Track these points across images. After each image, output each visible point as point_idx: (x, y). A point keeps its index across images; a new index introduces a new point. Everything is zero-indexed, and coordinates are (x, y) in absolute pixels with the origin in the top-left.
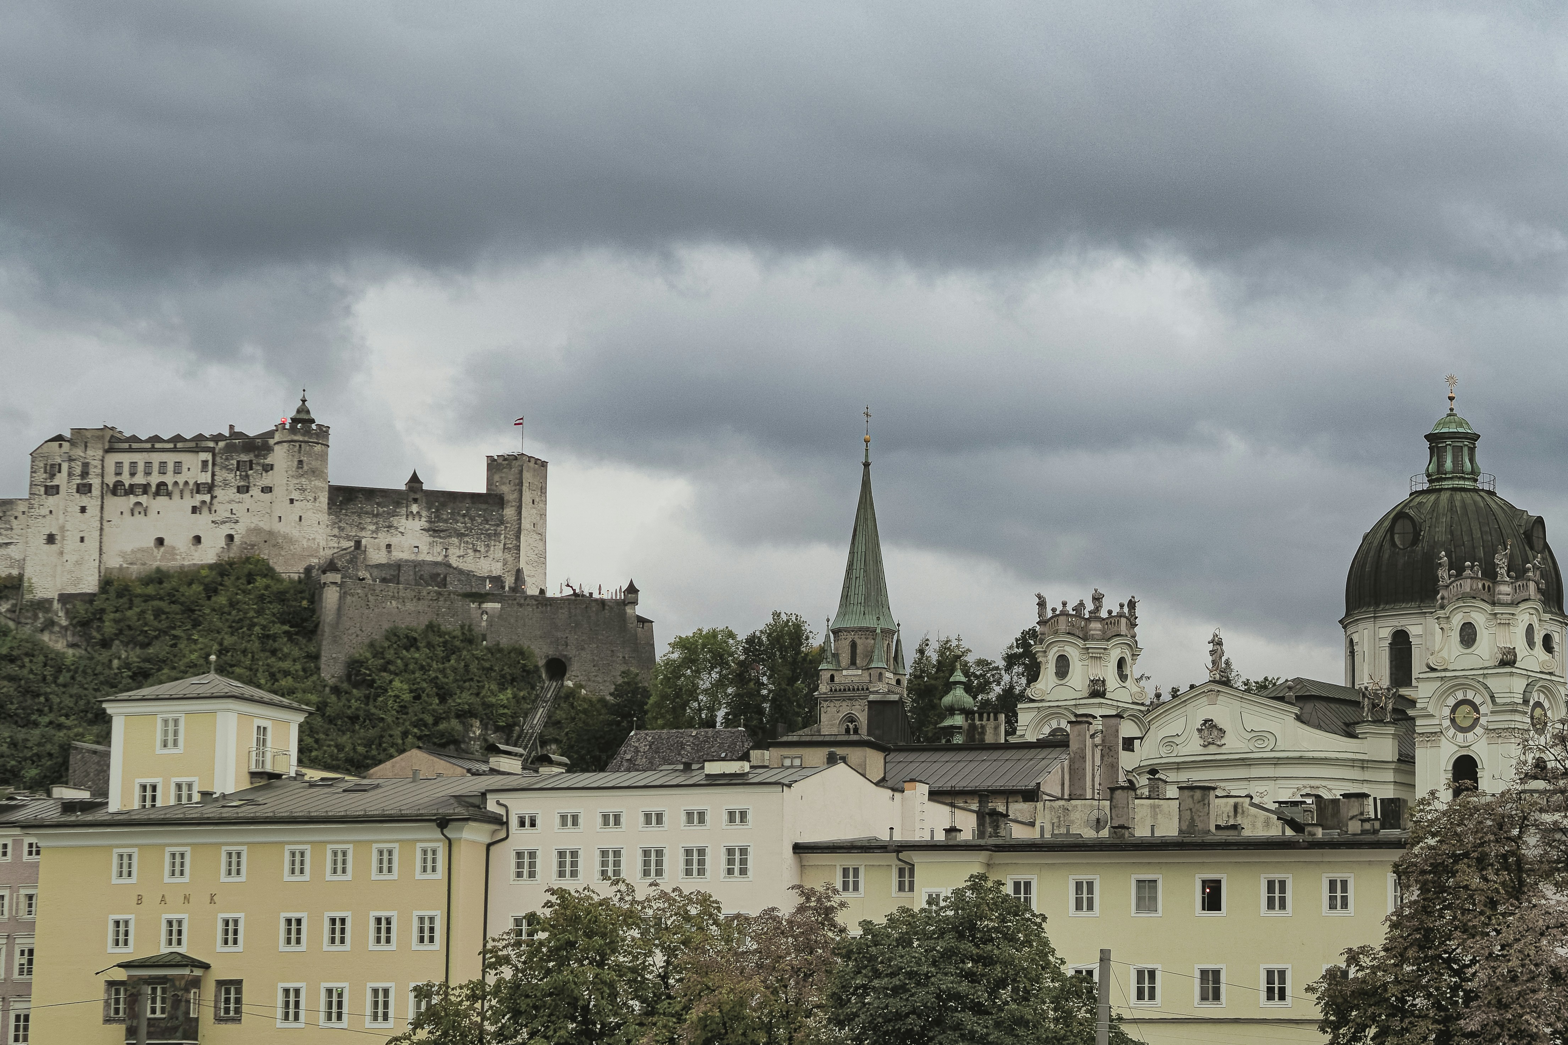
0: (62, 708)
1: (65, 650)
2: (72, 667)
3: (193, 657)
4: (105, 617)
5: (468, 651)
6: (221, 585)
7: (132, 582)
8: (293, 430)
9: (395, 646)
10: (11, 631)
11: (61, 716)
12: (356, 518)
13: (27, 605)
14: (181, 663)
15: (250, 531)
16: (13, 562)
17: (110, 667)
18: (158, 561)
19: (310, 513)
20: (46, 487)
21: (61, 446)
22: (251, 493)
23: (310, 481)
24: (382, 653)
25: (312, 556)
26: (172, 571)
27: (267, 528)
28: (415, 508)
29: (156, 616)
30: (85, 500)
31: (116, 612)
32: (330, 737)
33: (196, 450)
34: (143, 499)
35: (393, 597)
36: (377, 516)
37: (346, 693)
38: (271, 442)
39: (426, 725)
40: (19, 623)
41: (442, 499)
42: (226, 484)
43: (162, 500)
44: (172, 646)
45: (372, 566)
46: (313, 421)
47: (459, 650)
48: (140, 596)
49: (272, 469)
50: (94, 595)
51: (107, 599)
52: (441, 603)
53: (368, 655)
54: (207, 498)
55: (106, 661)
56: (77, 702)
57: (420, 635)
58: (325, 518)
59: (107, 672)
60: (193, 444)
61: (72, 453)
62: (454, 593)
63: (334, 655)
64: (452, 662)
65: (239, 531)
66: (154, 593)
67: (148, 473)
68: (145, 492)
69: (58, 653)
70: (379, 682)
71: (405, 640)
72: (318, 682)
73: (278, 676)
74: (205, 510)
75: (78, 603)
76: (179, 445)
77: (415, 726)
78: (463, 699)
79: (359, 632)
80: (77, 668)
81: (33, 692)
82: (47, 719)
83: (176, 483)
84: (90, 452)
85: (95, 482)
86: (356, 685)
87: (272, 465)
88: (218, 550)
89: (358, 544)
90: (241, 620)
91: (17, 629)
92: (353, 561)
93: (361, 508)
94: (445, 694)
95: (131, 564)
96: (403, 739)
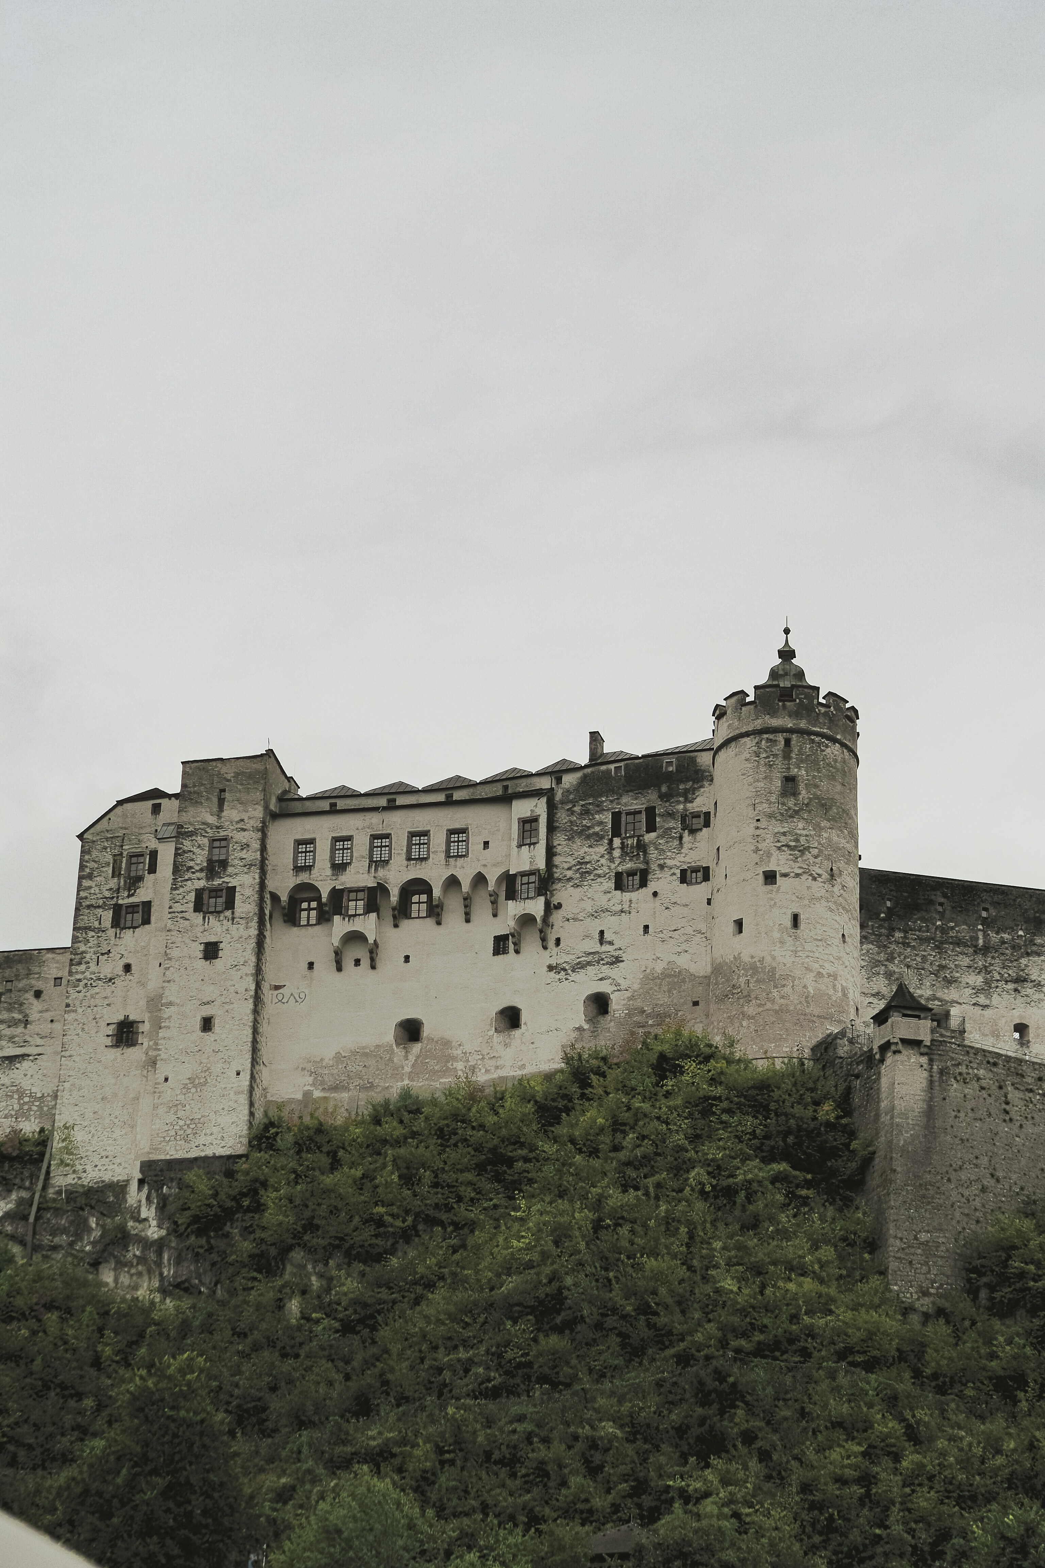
1: (154, 1300)
4: (266, 1197)
12: (932, 955)
13: (58, 1200)
16: (26, 1102)
18: (404, 1076)
20: (117, 908)
21: (156, 811)
22: (653, 886)
26: (440, 1101)
27: (697, 968)
30: (216, 928)
33: (503, 802)
34: (366, 925)
36: (987, 949)
38: (704, 755)
40: (37, 1245)
42: (585, 871)
43: (416, 925)
49: (708, 823)
50: (236, 1159)
51: (267, 1171)
54: (534, 909)
60: (496, 787)
61: (183, 817)
65: (623, 984)
66: (398, 1133)
67: (376, 864)
68: (372, 907)
69: (132, 1312)
74: (531, 941)
75: (189, 1184)
76: (459, 794)
83: (453, 882)
84: (231, 813)
85: (244, 884)
87: (710, 813)
88: (566, 1036)
93: (944, 931)
95: (334, 1088)
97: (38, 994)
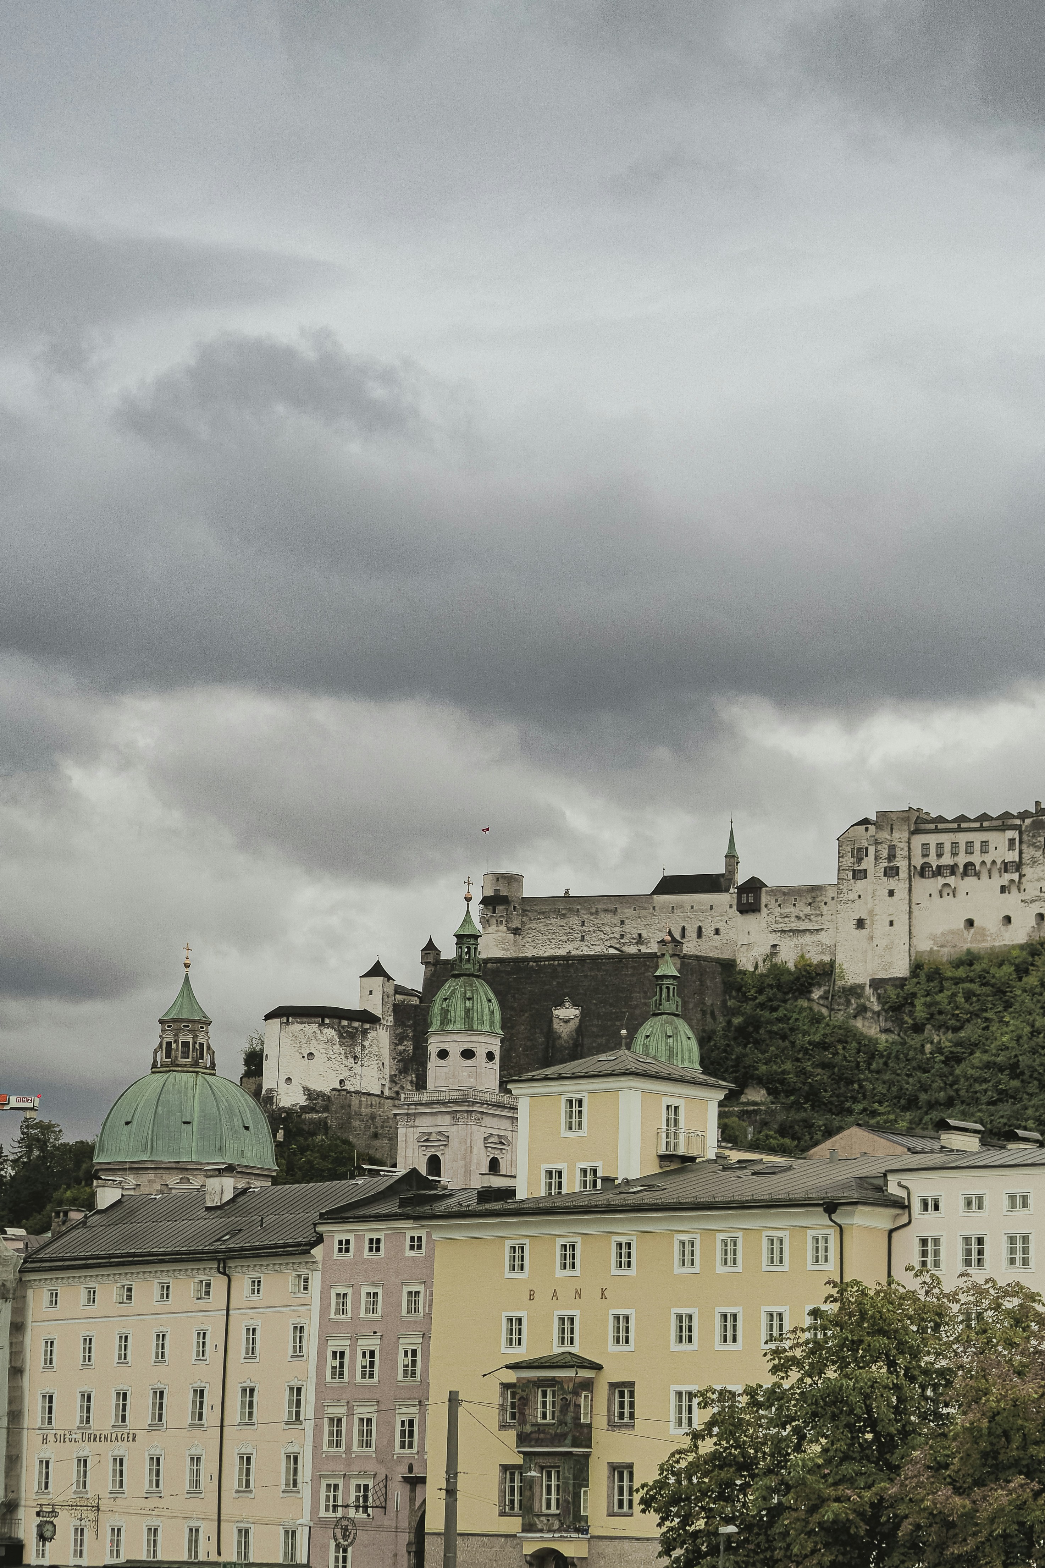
0: (875, 1095)
1: (879, 1035)
2: (885, 1053)
3: (1004, 1039)
4: (917, 1002)
6: (1032, 965)
7: (943, 965)
10: (825, 1018)
11: (874, 1103)
13: (839, 992)
14: (992, 1046)
16: (824, 948)
17: (922, 1052)
18: (968, 943)
20: (854, 871)
21: (867, 829)
26: (983, 953)
29: (967, 999)
30: (893, 884)
31: (926, 996)
33: (1003, 828)
34: (951, 880)
40: (832, 1010)
42: (1034, 862)
43: (970, 880)
44: (984, 1029)
48: (951, 979)
50: (905, 979)
51: (918, 983)
54: (1015, 876)
55: (918, 1046)
56: (890, 1088)
59: (919, 1057)
60: (999, 823)
61: (878, 836)
66: (964, 976)
67: (954, 854)
68: (953, 873)
69: (870, 1039)
74: (1014, 890)
75: (890, 988)
76: (985, 824)
80: (890, 1054)
81: (846, 1078)
82: (860, 1106)
83: (983, 863)
84: (896, 835)
85: (902, 864)
88: (1028, 929)
91: (830, 1016)
95: (942, 946)
97: (826, 903)
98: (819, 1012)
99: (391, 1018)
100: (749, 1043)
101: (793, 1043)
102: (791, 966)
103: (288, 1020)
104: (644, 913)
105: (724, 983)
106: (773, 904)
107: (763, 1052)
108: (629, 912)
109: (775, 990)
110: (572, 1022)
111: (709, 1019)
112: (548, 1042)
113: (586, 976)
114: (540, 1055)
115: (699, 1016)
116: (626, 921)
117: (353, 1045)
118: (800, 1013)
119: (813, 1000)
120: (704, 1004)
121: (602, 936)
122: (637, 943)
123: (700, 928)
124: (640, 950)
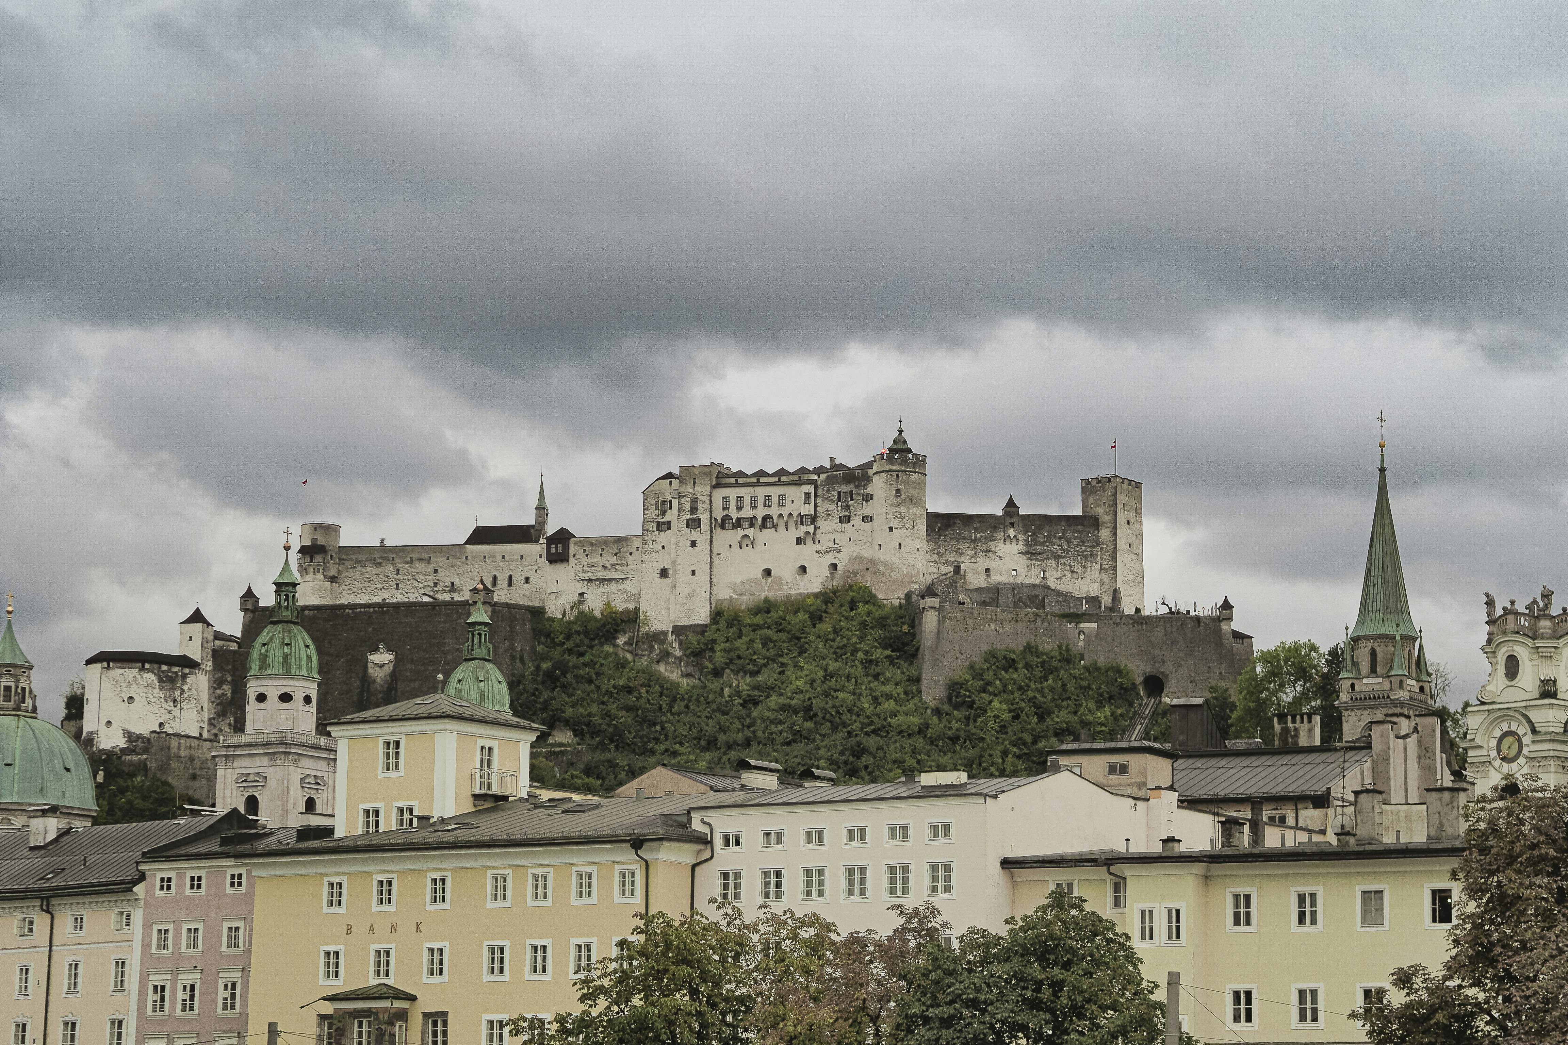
0: (677, 736)
1: (680, 680)
2: (686, 696)
3: (799, 683)
4: (717, 648)
5: (1066, 670)
6: (826, 612)
7: (742, 612)
8: (890, 460)
9: (994, 667)
10: (629, 663)
11: (675, 744)
12: (954, 543)
13: (643, 638)
14: (788, 689)
15: (852, 559)
16: (629, 596)
17: (722, 695)
18: (766, 591)
19: (909, 540)
20: (658, 523)
21: (671, 483)
22: (852, 522)
23: (909, 509)
24: (981, 675)
25: (912, 581)
26: (779, 601)
27: (868, 556)
28: (1012, 532)
29: (764, 645)
30: (695, 535)
31: (726, 642)
32: (932, 758)
33: (799, 483)
34: (750, 532)
35: (992, 619)
36: (975, 540)
37: (947, 714)
38: (871, 472)
39: (1025, 744)
40: (636, 655)
41: (1038, 523)
42: (828, 514)
43: (768, 532)
44: (779, 673)
45: (971, 590)
46: (910, 451)
47: (1057, 670)
48: (750, 625)
49: (872, 499)
50: (706, 626)
51: (718, 630)
52: (1039, 624)
53: (968, 677)
54: (811, 529)
55: (718, 689)
56: (690, 730)
57: (1018, 656)
58: (924, 544)
59: (719, 700)
60: (796, 477)
61: (681, 490)
62: (1051, 614)
63: (934, 678)
64: (1050, 681)
65: (842, 560)
66: (762, 622)
67: (754, 507)
68: (752, 525)
69: (673, 683)
70: (978, 703)
71: (1004, 661)
72: (920, 704)
73: (881, 699)
74: (809, 541)
75: (690, 634)
76: (783, 479)
77: (1014, 746)
78: (1061, 717)
79: (958, 655)
80: (691, 697)
81: (649, 721)
82: (662, 747)
83: (781, 515)
84: (698, 488)
85: (704, 517)
86: (957, 707)
87: (872, 495)
88: (822, 579)
89: (957, 569)
90: (845, 646)
91: (634, 661)
92: (953, 585)
93: (959, 534)
94: (1043, 713)
95: (741, 595)
96: (1003, 759)
97: (631, 554)
98: (624, 658)
99: (210, 663)
100: (556, 687)
101: (598, 688)
102: (597, 613)
103: (109, 665)
104: (456, 562)
105: (534, 630)
106: (581, 554)
107: (570, 696)
108: (442, 561)
109: (582, 636)
110: (386, 667)
111: (518, 663)
112: (363, 686)
113: (400, 623)
114: (355, 699)
115: (509, 661)
116: (440, 570)
117: (173, 689)
118: (605, 658)
119: (619, 646)
120: (514, 649)
121: (417, 584)
122: (450, 591)
123: (510, 577)
124: (452, 598)
